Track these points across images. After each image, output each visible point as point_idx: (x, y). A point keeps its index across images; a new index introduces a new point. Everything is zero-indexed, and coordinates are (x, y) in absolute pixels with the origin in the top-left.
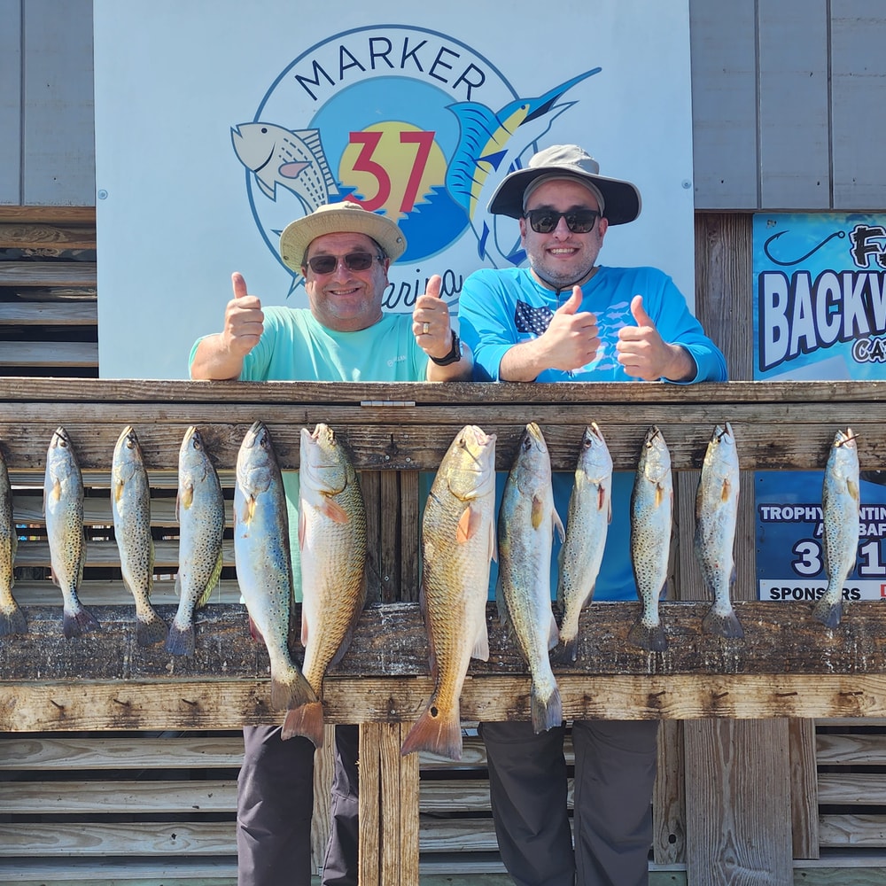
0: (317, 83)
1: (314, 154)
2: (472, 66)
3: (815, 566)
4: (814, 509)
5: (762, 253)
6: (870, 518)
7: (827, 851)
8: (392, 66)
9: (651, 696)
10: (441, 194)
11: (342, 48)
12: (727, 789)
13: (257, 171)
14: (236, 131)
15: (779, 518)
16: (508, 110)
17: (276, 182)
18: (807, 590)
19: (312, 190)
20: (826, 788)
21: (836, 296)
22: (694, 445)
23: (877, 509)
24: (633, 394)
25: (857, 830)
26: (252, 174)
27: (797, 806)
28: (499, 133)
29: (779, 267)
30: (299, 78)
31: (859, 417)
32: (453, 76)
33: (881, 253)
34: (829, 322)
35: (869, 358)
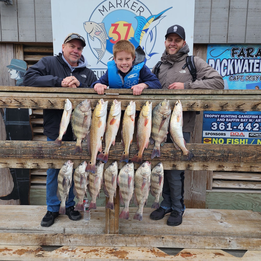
0: (104, 11)
1: (103, 29)
2: (141, 7)
3: (216, 128)
4: (217, 115)
5: (209, 54)
6: (230, 117)
7: (214, 188)
8: (122, 7)
9: (173, 165)
10: (133, 39)
11: (110, 2)
12: (192, 175)
13: (89, 33)
14: (85, 24)
15: (208, 117)
16: (149, 18)
17: (94, 36)
18: (214, 133)
19: (102, 38)
20: (215, 175)
21: (226, 65)
22: (188, 105)
23: (231, 115)
24: (173, 92)
25: (220, 184)
26: (88, 34)
27: (208, 179)
28: (147, 24)
29: (213, 58)
30: (99, 10)
31: (230, 99)
32: (136, 9)
33: (238, 54)
34: (224, 71)
35: (233, 80)
